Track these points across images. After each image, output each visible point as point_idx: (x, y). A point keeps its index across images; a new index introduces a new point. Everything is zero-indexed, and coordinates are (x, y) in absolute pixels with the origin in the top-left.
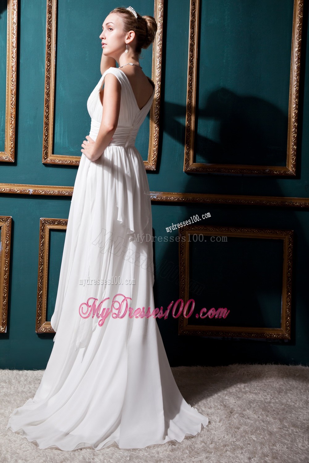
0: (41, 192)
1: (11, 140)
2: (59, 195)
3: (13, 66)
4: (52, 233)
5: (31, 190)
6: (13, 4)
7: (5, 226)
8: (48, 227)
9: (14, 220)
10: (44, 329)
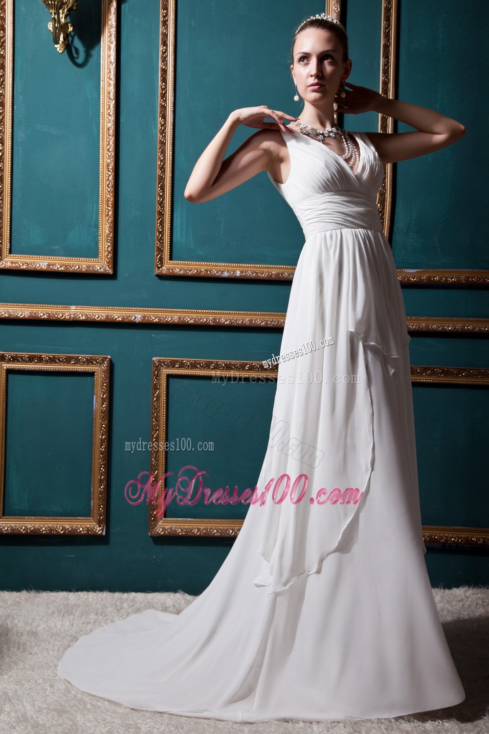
0: (153, 318)
1: (107, 240)
2: (180, 323)
3: (110, 128)
4: (172, 381)
5: (137, 316)
6: (109, 34)
7: (100, 370)
8: (165, 371)
9: (114, 361)
10: (161, 530)
